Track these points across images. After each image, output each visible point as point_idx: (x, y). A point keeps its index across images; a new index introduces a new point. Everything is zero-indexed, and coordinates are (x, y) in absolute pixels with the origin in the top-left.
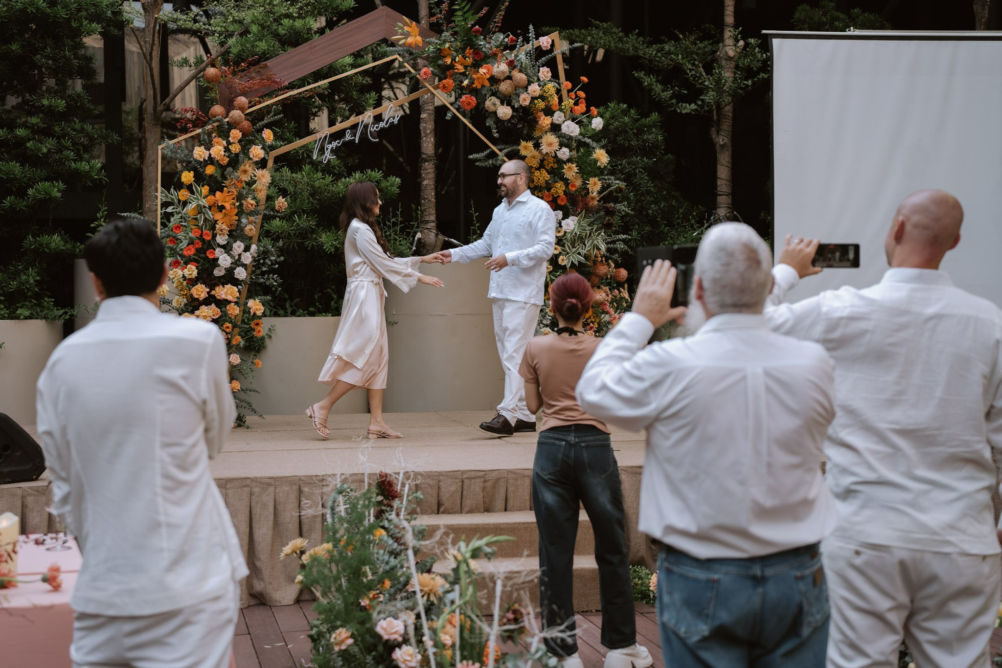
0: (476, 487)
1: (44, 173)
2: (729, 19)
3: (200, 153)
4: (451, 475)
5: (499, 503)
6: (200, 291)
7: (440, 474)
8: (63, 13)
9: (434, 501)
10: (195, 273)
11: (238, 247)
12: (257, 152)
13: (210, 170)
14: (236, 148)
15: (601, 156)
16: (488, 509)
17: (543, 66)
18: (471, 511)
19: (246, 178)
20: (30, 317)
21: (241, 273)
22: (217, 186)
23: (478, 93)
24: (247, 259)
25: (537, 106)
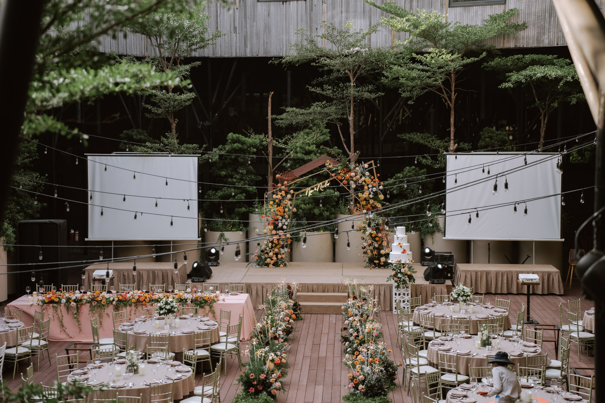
0: (321, 287)
1: (240, 191)
2: (452, 138)
3: (274, 196)
4: (316, 284)
5: (326, 291)
6: (274, 232)
7: (313, 284)
8: (245, 147)
9: (312, 289)
10: (273, 227)
11: (284, 220)
12: (289, 196)
13: (277, 201)
14: (284, 195)
15: (382, 197)
16: (324, 292)
17: (367, 171)
18: (320, 292)
19: (285, 203)
20: (236, 231)
21: (285, 227)
22: (279, 205)
23: (347, 180)
24: (286, 224)
25: (364, 183)
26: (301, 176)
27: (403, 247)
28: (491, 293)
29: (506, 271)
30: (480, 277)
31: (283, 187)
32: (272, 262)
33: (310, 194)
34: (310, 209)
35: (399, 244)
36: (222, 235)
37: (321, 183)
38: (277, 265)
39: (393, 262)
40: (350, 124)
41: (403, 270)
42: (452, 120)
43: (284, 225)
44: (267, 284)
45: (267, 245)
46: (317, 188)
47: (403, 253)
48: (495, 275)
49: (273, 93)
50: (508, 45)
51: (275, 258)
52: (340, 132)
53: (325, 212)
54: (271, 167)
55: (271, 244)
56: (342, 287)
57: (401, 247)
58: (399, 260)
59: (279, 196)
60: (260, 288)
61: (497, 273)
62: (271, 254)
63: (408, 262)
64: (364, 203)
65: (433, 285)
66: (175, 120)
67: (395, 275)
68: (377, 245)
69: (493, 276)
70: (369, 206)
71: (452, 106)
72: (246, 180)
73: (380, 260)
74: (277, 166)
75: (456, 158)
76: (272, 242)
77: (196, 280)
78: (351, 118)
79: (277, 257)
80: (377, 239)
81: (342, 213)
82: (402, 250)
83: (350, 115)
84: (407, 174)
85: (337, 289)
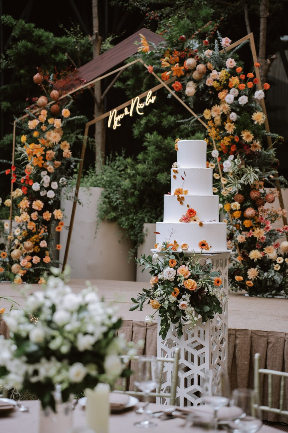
3: (31, 124)
6: (23, 204)
11: (46, 178)
12: (57, 123)
13: (35, 134)
15: (260, 117)
21: (52, 194)
27: (185, 203)
32: (21, 272)
51: (27, 263)
57: (180, 200)
70: (226, 140)
73: (245, 276)
80: (247, 224)
82: (184, 212)
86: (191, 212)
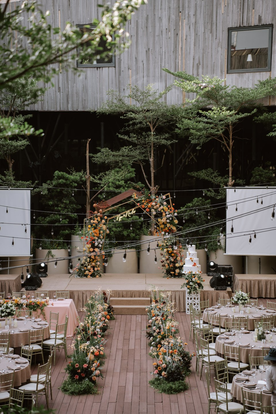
0: (129, 293)
1: (64, 217)
2: (230, 175)
3: (92, 221)
4: (125, 291)
5: (134, 296)
6: (92, 250)
7: (123, 291)
8: (68, 182)
9: (122, 295)
10: (90, 246)
11: (99, 240)
12: (103, 221)
13: (94, 225)
14: (99, 220)
15: (176, 221)
16: (132, 297)
17: (165, 201)
18: (129, 297)
19: (101, 227)
20: (61, 249)
21: (100, 246)
22: (95, 228)
23: (150, 208)
24: (101, 243)
25: (162, 211)
26: (113, 205)
27: (193, 261)
28: (262, 298)
29: (274, 280)
30: (253, 284)
31: (99, 214)
32: (90, 273)
33: (120, 220)
34: (120, 232)
35: (191, 259)
36: (49, 253)
37: (129, 211)
38: (93, 276)
39: (186, 273)
40: (151, 164)
41: (194, 279)
42: (230, 162)
43: (99, 243)
44: (86, 291)
45: (86, 260)
46: (125, 215)
47: (194, 265)
48: (265, 283)
49: (90, 140)
50: (273, 103)
51: (92, 270)
52: (143, 171)
53: (132, 234)
54: (89, 198)
55: (89, 259)
56: (146, 293)
57: (192, 261)
58: (191, 271)
59: (95, 221)
60: (81, 295)
61: (266, 282)
62: (89, 267)
63: (198, 273)
64: (163, 226)
65: (217, 291)
66: (11, 161)
67: (188, 283)
68: (172, 260)
69: (263, 284)
70: (166, 229)
71: (230, 150)
72: (69, 208)
73: (175, 272)
74: (93, 198)
75: (235, 191)
76: (90, 258)
77: (29, 288)
78: (151, 160)
79: (94, 269)
80: (173, 255)
81: (145, 234)
82: (193, 264)
83: (150, 157)
84: (195, 204)
85: (142, 295)
86: (195, 264)
